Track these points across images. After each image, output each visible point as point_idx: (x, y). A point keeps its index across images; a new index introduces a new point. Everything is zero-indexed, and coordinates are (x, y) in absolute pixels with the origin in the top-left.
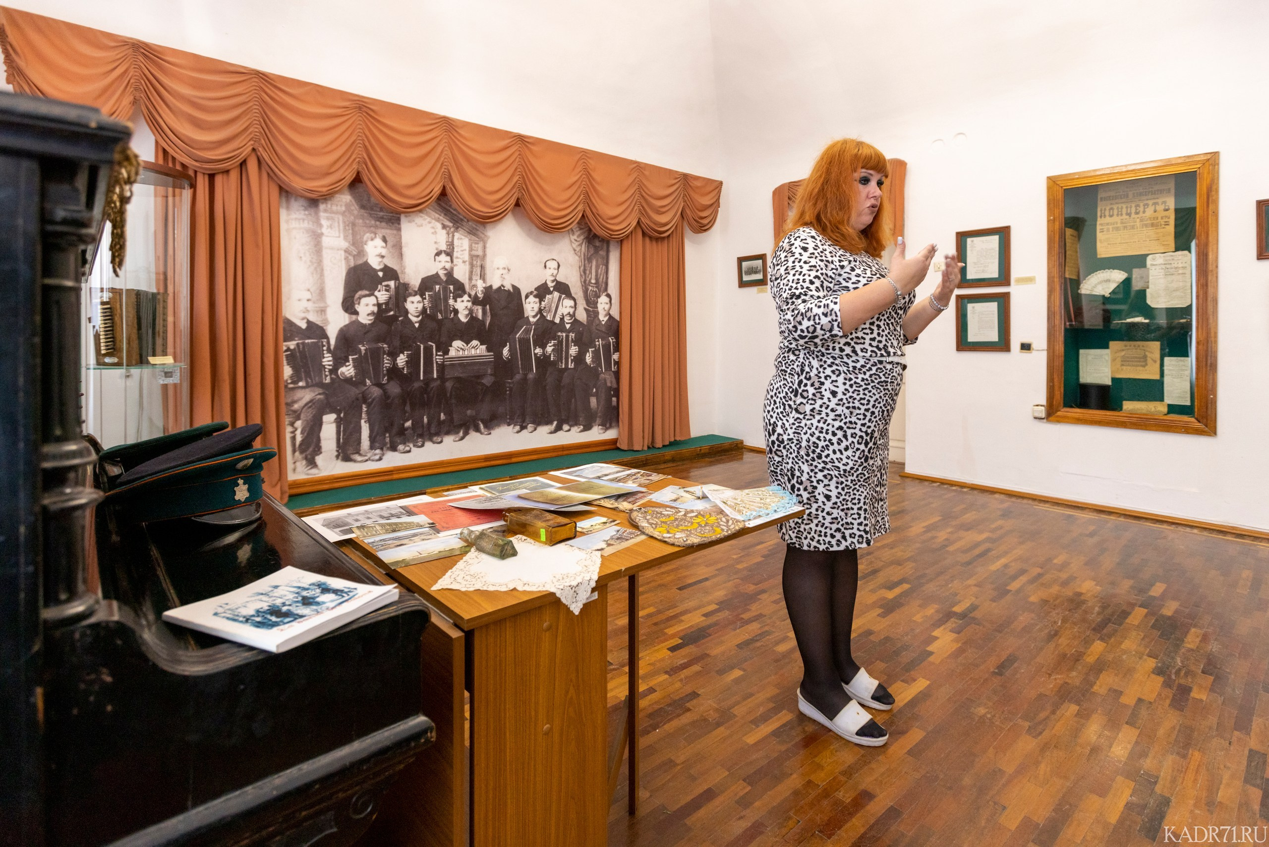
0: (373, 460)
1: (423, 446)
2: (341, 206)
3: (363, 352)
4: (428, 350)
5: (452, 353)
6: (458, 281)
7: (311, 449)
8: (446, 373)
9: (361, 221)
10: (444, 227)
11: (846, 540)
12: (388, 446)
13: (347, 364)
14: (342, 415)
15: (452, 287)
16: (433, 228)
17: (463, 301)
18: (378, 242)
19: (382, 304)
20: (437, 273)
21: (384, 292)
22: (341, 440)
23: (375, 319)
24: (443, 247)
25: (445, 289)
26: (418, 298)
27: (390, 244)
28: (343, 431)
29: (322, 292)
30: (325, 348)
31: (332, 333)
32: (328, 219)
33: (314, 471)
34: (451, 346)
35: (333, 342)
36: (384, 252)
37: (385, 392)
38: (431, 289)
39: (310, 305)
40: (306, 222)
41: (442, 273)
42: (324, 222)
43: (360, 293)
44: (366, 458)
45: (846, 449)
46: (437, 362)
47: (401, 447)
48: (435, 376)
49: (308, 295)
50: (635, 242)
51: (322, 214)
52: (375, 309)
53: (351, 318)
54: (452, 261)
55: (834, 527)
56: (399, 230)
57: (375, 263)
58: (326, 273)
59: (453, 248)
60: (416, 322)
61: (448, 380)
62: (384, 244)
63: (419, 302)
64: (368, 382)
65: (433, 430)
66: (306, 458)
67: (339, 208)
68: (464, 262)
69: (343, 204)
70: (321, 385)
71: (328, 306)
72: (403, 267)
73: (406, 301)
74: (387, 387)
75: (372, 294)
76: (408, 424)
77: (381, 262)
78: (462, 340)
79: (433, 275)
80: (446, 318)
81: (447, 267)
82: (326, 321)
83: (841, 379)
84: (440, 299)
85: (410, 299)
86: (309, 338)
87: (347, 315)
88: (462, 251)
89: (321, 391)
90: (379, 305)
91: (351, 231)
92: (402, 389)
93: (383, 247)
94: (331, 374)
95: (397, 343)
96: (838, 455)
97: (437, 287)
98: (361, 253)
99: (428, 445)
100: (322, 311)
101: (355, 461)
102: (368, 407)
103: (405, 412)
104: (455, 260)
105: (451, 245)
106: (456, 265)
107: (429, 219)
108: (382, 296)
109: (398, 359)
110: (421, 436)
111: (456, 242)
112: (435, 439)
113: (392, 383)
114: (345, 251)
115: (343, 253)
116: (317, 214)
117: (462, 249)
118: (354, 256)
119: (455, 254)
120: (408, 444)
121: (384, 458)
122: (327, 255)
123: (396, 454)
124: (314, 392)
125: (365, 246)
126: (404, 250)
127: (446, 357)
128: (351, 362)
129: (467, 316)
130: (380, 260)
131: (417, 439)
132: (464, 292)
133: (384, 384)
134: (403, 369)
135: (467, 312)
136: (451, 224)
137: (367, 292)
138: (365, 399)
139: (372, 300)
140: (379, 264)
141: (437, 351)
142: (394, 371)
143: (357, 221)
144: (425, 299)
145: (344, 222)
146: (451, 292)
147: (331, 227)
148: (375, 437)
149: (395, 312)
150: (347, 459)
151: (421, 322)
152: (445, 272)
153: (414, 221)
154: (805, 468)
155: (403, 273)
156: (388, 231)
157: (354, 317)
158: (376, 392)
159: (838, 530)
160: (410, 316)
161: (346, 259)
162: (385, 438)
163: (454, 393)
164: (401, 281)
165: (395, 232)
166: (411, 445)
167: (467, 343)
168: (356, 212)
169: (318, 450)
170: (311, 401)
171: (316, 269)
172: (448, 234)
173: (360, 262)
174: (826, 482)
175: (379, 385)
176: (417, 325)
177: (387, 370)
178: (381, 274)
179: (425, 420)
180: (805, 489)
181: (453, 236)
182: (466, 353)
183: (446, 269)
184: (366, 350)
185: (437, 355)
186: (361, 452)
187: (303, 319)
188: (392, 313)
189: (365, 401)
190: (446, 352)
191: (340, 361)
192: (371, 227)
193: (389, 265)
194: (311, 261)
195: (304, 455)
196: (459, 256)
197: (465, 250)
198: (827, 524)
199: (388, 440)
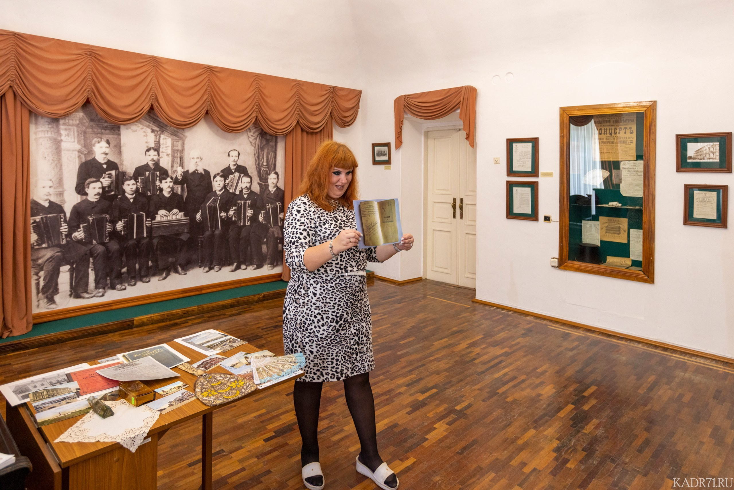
0: (97, 297)
1: (135, 285)
2: (76, 120)
3: (91, 221)
4: (140, 218)
5: (158, 218)
6: (162, 168)
7: (51, 291)
8: (153, 233)
9: (90, 130)
10: (153, 131)
11: (323, 376)
12: (109, 286)
13: (79, 230)
14: (74, 266)
15: (158, 173)
16: (145, 132)
17: (166, 182)
18: (104, 144)
19: (106, 187)
20: (147, 164)
21: (107, 179)
22: (74, 283)
23: (100, 197)
24: (152, 145)
25: (153, 175)
26: (133, 181)
27: (112, 145)
28: (75, 277)
29: (60, 181)
30: (62, 220)
31: (68, 209)
32: (66, 129)
33: (53, 306)
34: (157, 214)
35: (68, 215)
36: (107, 151)
37: (107, 248)
38: (142, 175)
39: (51, 191)
40: (49, 133)
41: (151, 164)
42: (63, 132)
43: (89, 180)
44: (92, 295)
45: (323, 325)
46: (146, 226)
47: (118, 286)
48: (145, 235)
49: (50, 184)
50: (296, 136)
51: (62, 127)
52: (101, 191)
53: (82, 198)
54: (159, 155)
55: (316, 368)
56: (119, 135)
57: (101, 158)
58: (64, 168)
59: (160, 146)
60: (131, 199)
61: (155, 237)
62: (107, 145)
63: (133, 184)
64: (94, 242)
65: (143, 273)
66: (47, 297)
67: (74, 122)
68: (168, 155)
69: (78, 119)
70: (59, 246)
71: (65, 190)
72: (122, 161)
73: (123, 184)
74: (109, 245)
75: (99, 181)
76: (124, 270)
77: (106, 157)
78: (166, 210)
79: (144, 165)
80: (154, 194)
81: (155, 159)
82: (64, 201)
83: (318, 286)
84: (150, 182)
85: (127, 183)
86: (50, 213)
87: (79, 196)
88: (166, 147)
89: (59, 250)
90: (103, 188)
91: (83, 138)
92: (120, 246)
93: (107, 147)
94: (66, 238)
95: (116, 213)
96: (318, 329)
97: (147, 173)
98: (90, 152)
99: (139, 284)
100: (61, 194)
101: (84, 298)
102: (94, 260)
103: (122, 262)
104: (161, 154)
105: (158, 143)
106: (162, 157)
107: (141, 126)
108: (106, 181)
109: (117, 225)
110: (134, 278)
111: (162, 141)
112: (144, 279)
113: (112, 242)
114: (78, 152)
115: (77, 153)
116: (58, 126)
117: (166, 146)
118: (85, 155)
119: (161, 150)
120: (123, 284)
121: (106, 294)
122: (65, 156)
123: (114, 291)
124: (54, 251)
125: (94, 147)
126: (123, 148)
127: (153, 222)
128: (82, 228)
129: (169, 192)
130: (105, 156)
131: (131, 280)
132: (168, 176)
133: (107, 243)
134: (121, 231)
135: (169, 190)
136: (158, 129)
137: (95, 179)
138: (91, 254)
139: (98, 184)
140: (104, 159)
141: (147, 218)
142: (114, 234)
143: (88, 130)
144: (138, 182)
145: (78, 131)
146: (157, 176)
147: (68, 135)
148: (99, 280)
149: (116, 192)
150: (78, 296)
151: (134, 199)
152: (154, 162)
153: (130, 128)
154: (299, 335)
155: (122, 164)
156: (111, 136)
157: (84, 197)
158: (100, 249)
159: (318, 370)
160: (126, 194)
161: (79, 157)
162: (106, 280)
163: (159, 247)
164: (120, 170)
165: (116, 136)
166: (126, 285)
167: (169, 212)
168: (87, 124)
169: (56, 291)
170: (51, 257)
171: (56, 165)
172: (156, 136)
173: (90, 158)
174: (310, 344)
175: (103, 244)
176: (132, 201)
177: (109, 233)
178: (105, 166)
179: (137, 266)
180: (299, 347)
181: (160, 137)
182: (169, 218)
183: (154, 161)
184: (93, 220)
185: (146, 221)
186: (88, 291)
187: (46, 200)
188: (113, 193)
189: (92, 256)
190: (154, 218)
191: (73, 228)
192: (98, 134)
193: (112, 160)
194: (53, 160)
195: (45, 295)
196: (164, 151)
197: (168, 146)
198: (311, 367)
199: (108, 282)
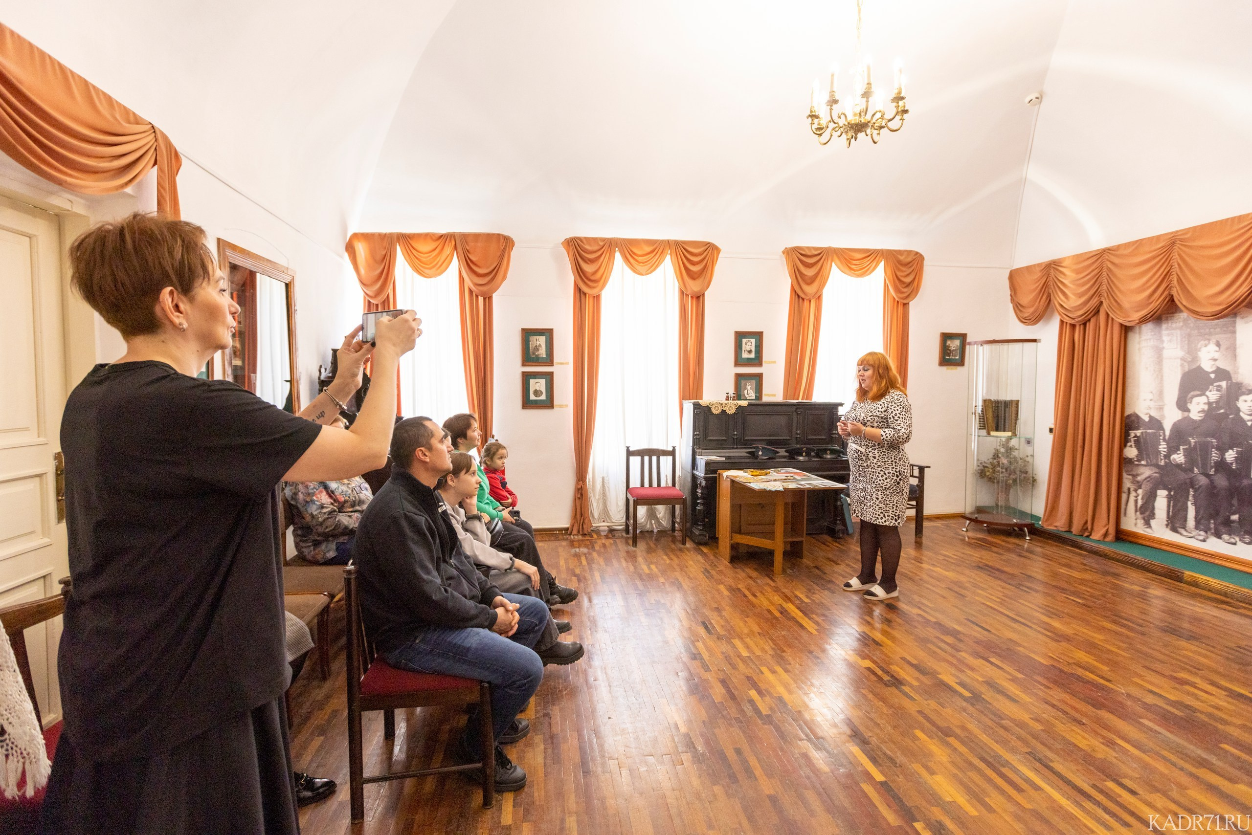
0: (1199, 540)
1: (1249, 543)
2: (1182, 322)
7: (1148, 513)
9: (1196, 332)
12: (1213, 531)
13: (1178, 453)
14: (1172, 493)
18: (1212, 347)
19: (1213, 403)
21: (1215, 392)
22: (1171, 513)
23: (1205, 416)
26: (1251, 397)
27: (1224, 347)
28: (1173, 506)
29: (1161, 394)
30: (1161, 438)
31: (1168, 427)
32: (1168, 335)
33: (1148, 530)
35: (1168, 433)
36: (1217, 355)
37: (1212, 482)
39: (1152, 404)
40: (1152, 340)
42: (1165, 338)
43: (1193, 393)
44: (1191, 535)
47: (1226, 537)
49: (1151, 396)
51: (1164, 332)
52: (1206, 407)
56: (1235, 332)
57: (1208, 366)
58: (1165, 378)
60: (1249, 421)
62: (1217, 349)
64: (1196, 470)
66: (1144, 519)
67: (1178, 325)
69: (1184, 320)
70: (1157, 466)
73: (1238, 399)
74: (1214, 478)
75: (1204, 394)
76: (1234, 518)
77: (1214, 364)
82: (1163, 416)
85: (1243, 398)
86: (1150, 429)
87: (1180, 412)
89: (1157, 471)
90: (1210, 404)
91: (1187, 342)
92: (1230, 484)
93: (1216, 351)
94: (1165, 459)
95: (1226, 439)
100: (1161, 408)
101: (1182, 535)
102: (1194, 492)
103: (1232, 506)
108: (1213, 395)
109: (1226, 454)
110: (1249, 533)
113: (1219, 475)
114: (1181, 359)
115: (1179, 361)
116: (1160, 333)
120: (1232, 536)
121: (1210, 541)
124: (1152, 470)
125: (1199, 352)
126: (1238, 350)
128: (1181, 451)
131: (1244, 535)
133: (1212, 475)
134: (1231, 464)
137: (1199, 393)
139: (1203, 399)
140: (1212, 367)
142: (1222, 465)
143: (1192, 332)
145: (1182, 335)
147: (1170, 341)
148: (1201, 520)
149: (1226, 410)
150: (1174, 530)
157: (1186, 414)
158: (1203, 480)
160: (1242, 414)
162: (1210, 523)
164: (1234, 382)
165: (1230, 335)
166: (1237, 539)
168: (1193, 325)
169: (1152, 515)
170: (1149, 477)
171: (1157, 376)
173: (1194, 367)
175: (1207, 475)
176: (1249, 423)
177: (1215, 463)
178: (1213, 376)
186: (1188, 529)
187: (1147, 414)
188: (1222, 411)
189: (1191, 486)
191: (1173, 449)
193: (1222, 367)
194: (1154, 370)
195: (1142, 516)
199: (1212, 526)
